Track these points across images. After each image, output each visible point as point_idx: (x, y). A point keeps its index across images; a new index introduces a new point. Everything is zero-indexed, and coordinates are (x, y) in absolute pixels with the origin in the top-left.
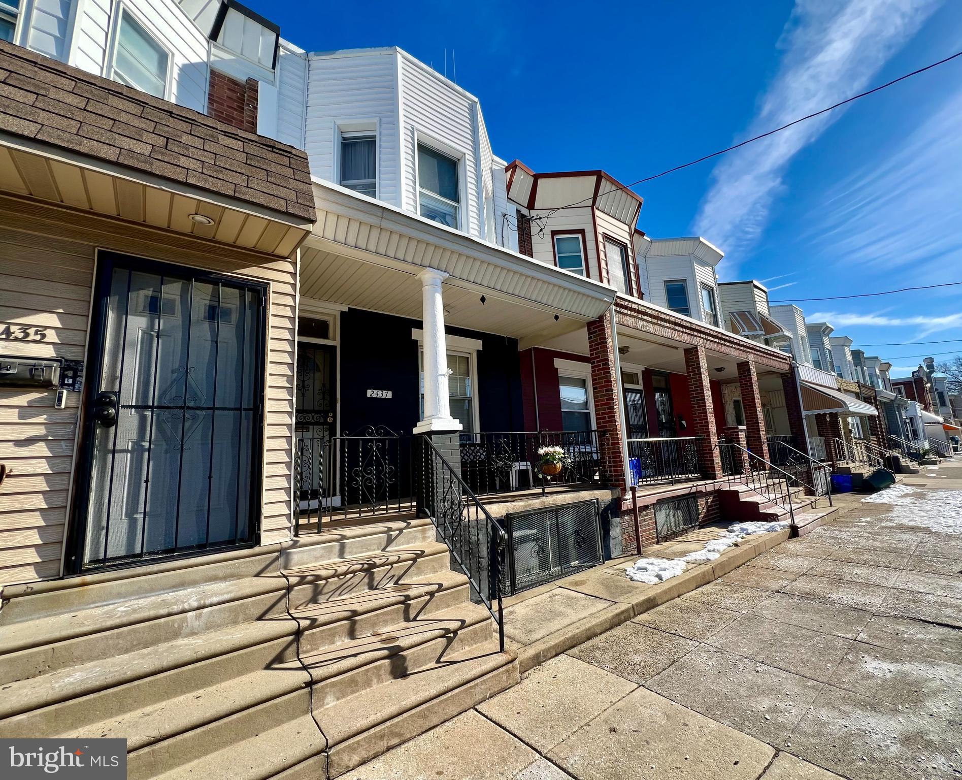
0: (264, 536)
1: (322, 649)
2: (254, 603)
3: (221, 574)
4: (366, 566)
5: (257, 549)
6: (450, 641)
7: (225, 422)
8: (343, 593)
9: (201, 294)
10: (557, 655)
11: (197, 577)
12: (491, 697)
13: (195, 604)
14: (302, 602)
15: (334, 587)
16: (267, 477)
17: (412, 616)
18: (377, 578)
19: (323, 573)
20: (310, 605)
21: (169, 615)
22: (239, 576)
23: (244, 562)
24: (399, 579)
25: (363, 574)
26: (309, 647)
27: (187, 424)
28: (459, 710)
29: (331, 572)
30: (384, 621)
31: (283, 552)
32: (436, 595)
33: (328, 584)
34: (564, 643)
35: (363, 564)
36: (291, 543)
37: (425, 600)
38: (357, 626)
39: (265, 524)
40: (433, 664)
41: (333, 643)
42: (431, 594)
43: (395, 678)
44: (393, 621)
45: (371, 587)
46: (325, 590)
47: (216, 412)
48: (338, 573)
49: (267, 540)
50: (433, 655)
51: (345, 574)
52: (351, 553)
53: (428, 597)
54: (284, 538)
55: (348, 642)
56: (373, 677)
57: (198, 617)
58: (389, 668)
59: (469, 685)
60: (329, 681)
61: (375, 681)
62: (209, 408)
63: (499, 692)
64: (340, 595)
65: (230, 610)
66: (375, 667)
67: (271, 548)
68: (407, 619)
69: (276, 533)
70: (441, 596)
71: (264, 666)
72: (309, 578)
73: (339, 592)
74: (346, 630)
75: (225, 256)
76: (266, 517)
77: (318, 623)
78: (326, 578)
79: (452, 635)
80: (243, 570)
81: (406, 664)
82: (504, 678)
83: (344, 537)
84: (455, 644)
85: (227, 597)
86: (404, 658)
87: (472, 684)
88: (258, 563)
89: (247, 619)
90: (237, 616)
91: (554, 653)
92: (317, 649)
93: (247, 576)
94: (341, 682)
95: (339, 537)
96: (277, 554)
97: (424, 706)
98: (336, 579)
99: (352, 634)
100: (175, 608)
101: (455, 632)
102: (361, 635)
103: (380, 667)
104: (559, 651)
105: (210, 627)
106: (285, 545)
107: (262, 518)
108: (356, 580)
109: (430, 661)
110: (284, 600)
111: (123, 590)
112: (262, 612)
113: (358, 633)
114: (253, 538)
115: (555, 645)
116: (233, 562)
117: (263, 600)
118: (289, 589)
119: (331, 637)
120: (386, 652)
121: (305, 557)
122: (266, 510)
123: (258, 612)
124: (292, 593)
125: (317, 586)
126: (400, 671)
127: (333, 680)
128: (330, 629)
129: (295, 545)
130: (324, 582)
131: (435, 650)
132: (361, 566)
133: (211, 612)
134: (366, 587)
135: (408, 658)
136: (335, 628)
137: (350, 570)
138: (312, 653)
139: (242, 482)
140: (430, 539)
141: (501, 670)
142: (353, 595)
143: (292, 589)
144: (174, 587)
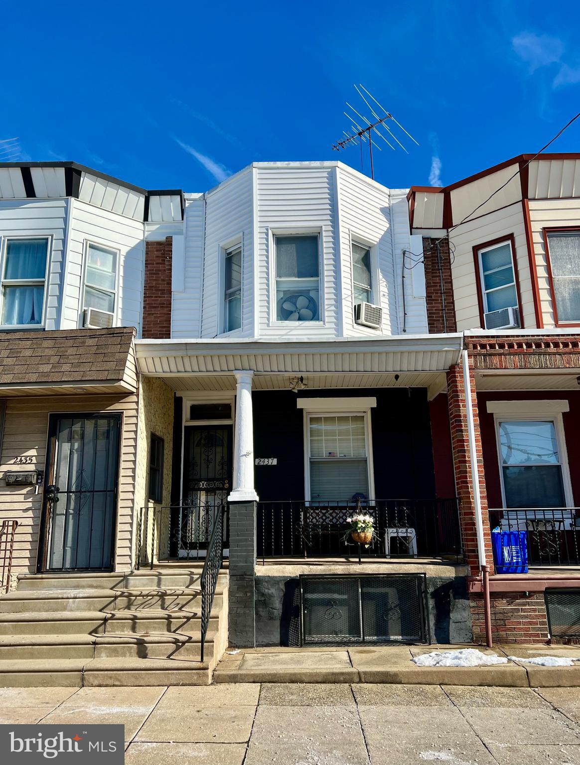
0: (117, 566)
1: (117, 633)
2: (99, 601)
3: (95, 585)
4: (160, 593)
5: (112, 574)
6: (178, 648)
7: (99, 498)
8: (145, 607)
9: (89, 425)
10: (254, 682)
11: (84, 584)
12: (183, 685)
13: (73, 596)
14: (122, 607)
15: (140, 602)
16: (119, 531)
17: (173, 630)
18: (167, 603)
19: (134, 593)
20: (126, 610)
21: (62, 598)
22: (103, 588)
23: (106, 580)
24: (183, 606)
25: (158, 598)
26: (110, 629)
27: (82, 501)
28: (159, 683)
29: (139, 593)
30: (154, 627)
31: (125, 578)
32: (191, 620)
33: (136, 600)
34: (263, 676)
35: (158, 592)
36: (130, 573)
37: (183, 621)
38: (137, 625)
39: (118, 560)
40: (165, 658)
41: (123, 631)
42: (188, 619)
43: (139, 657)
44: (160, 629)
45: (163, 608)
46: (135, 603)
47: (95, 493)
48: (142, 594)
49: (119, 569)
50: (165, 652)
51: (147, 595)
52: (165, 586)
53: (186, 620)
54: (126, 570)
55: (131, 633)
56: (127, 653)
57: (74, 602)
58: (136, 651)
59: (167, 672)
60: (103, 645)
61: (128, 654)
62: (91, 491)
63: (190, 685)
64: (143, 608)
65: (87, 602)
66: (129, 647)
67: (119, 574)
68: (169, 630)
69: (124, 565)
70: (195, 621)
71: (89, 632)
72: (126, 594)
73: (143, 606)
74: (130, 626)
75: (101, 401)
76: (118, 556)
77: (115, 617)
78: (136, 596)
79: (180, 644)
80: (105, 584)
81: (147, 652)
82: (195, 678)
83: (160, 574)
84: (182, 650)
85: (86, 595)
86: (146, 648)
87: (170, 672)
88: (113, 581)
89: (95, 610)
90: (90, 606)
91: (252, 680)
92: (115, 632)
93: (107, 588)
94: (109, 648)
95: (157, 573)
96: (122, 578)
97: (137, 672)
98: (142, 597)
99: (134, 629)
100: (65, 596)
101: (184, 643)
102: (139, 631)
103: (131, 648)
104: (257, 679)
105: (78, 609)
106: (126, 574)
107: (116, 556)
108: (154, 601)
109: (163, 655)
110: (113, 604)
111: (55, 584)
112: (102, 607)
113: (137, 630)
114: (110, 568)
115: (254, 674)
116: (101, 579)
117: (102, 601)
118: (116, 597)
119: (123, 628)
120: (135, 640)
121: (137, 582)
122: (118, 551)
123: (100, 607)
124: (117, 600)
125: (130, 600)
126: (143, 654)
127: (106, 645)
128: (122, 623)
129: (132, 574)
130: (134, 598)
131: (167, 649)
132: (157, 593)
133: (79, 601)
134: (160, 607)
135: (148, 649)
136: (124, 623)
137: (150, 594)
138: (111, 633)
139: (106, 534)
140: (224, 585)
141: (194, 671)
142: (151, 610)
143: (117, 598)
144: (74, 587)
